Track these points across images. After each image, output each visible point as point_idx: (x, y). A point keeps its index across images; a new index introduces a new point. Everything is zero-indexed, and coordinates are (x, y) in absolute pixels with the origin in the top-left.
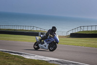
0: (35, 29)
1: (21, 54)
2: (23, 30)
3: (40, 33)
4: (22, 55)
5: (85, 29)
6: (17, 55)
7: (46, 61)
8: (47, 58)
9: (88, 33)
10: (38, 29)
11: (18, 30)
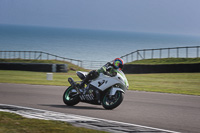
0: (44, 58)
1: (16, 109)
2: (19, 60)
3: (54, 65)
4: (17, 113)
5: (148, 56)
6: (8, 111)
7: (68, 124)
8: (69, 116)
9: (154, 64)
10: (51, 58)
11: (9, 60)
